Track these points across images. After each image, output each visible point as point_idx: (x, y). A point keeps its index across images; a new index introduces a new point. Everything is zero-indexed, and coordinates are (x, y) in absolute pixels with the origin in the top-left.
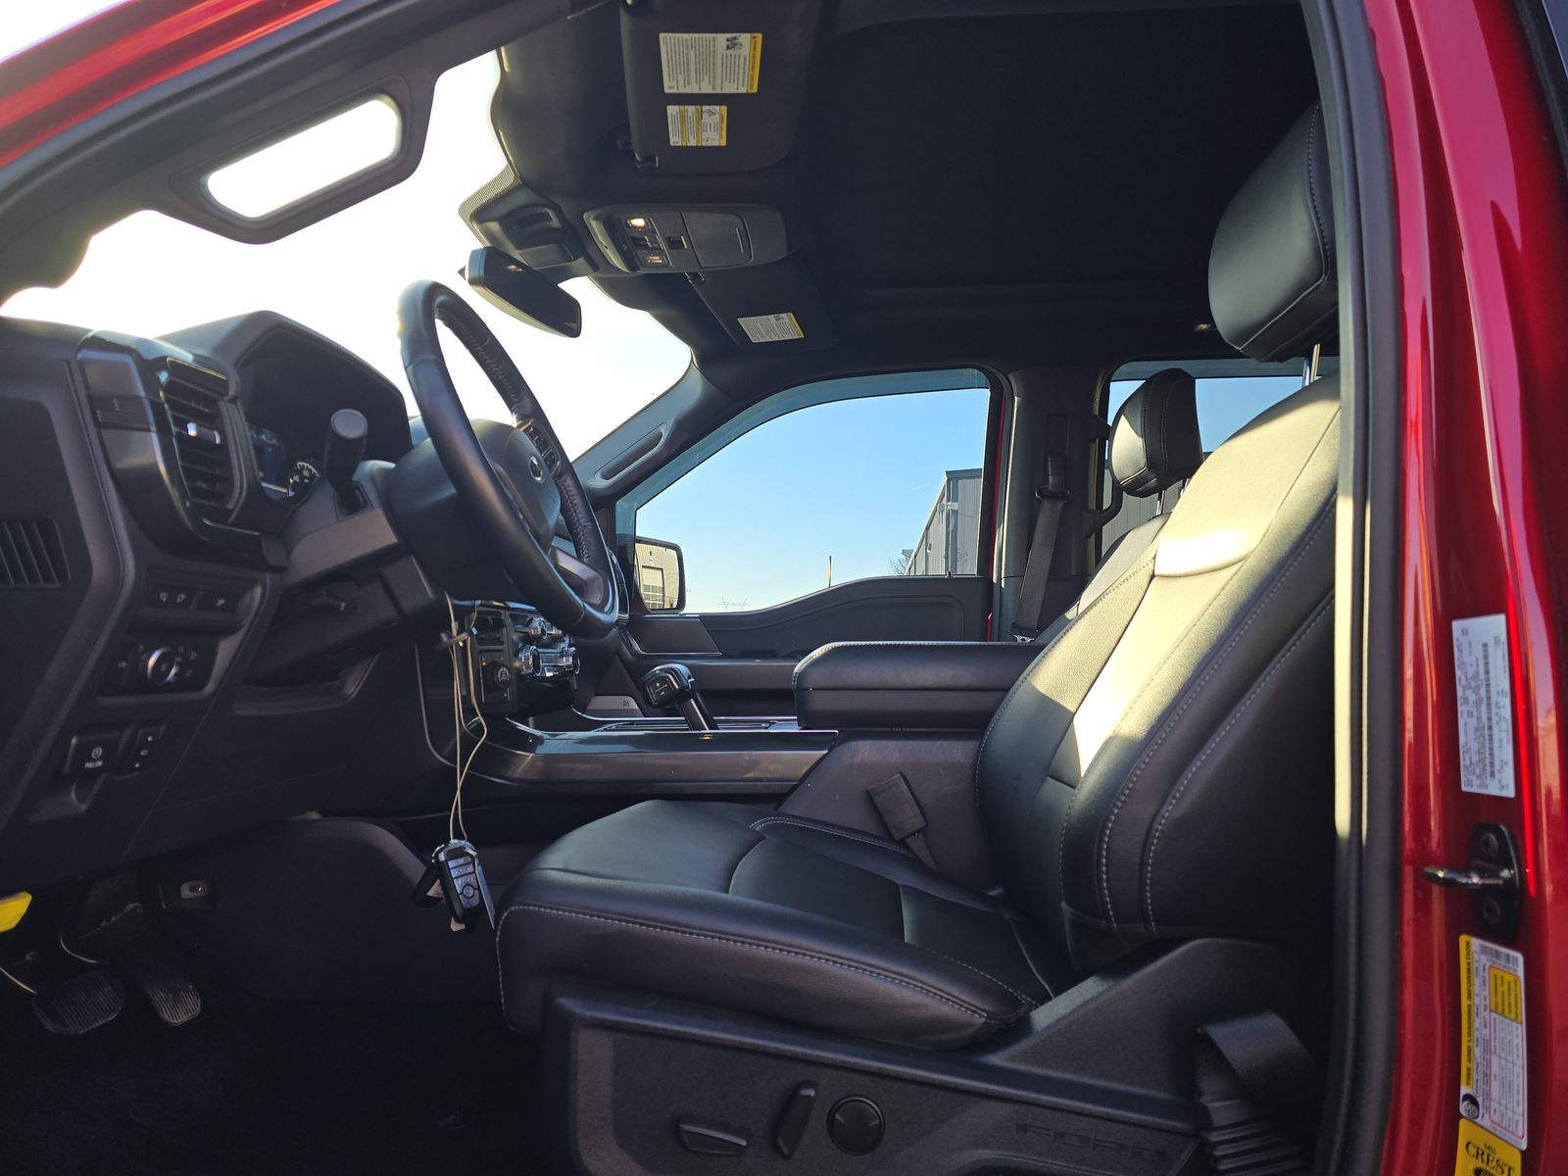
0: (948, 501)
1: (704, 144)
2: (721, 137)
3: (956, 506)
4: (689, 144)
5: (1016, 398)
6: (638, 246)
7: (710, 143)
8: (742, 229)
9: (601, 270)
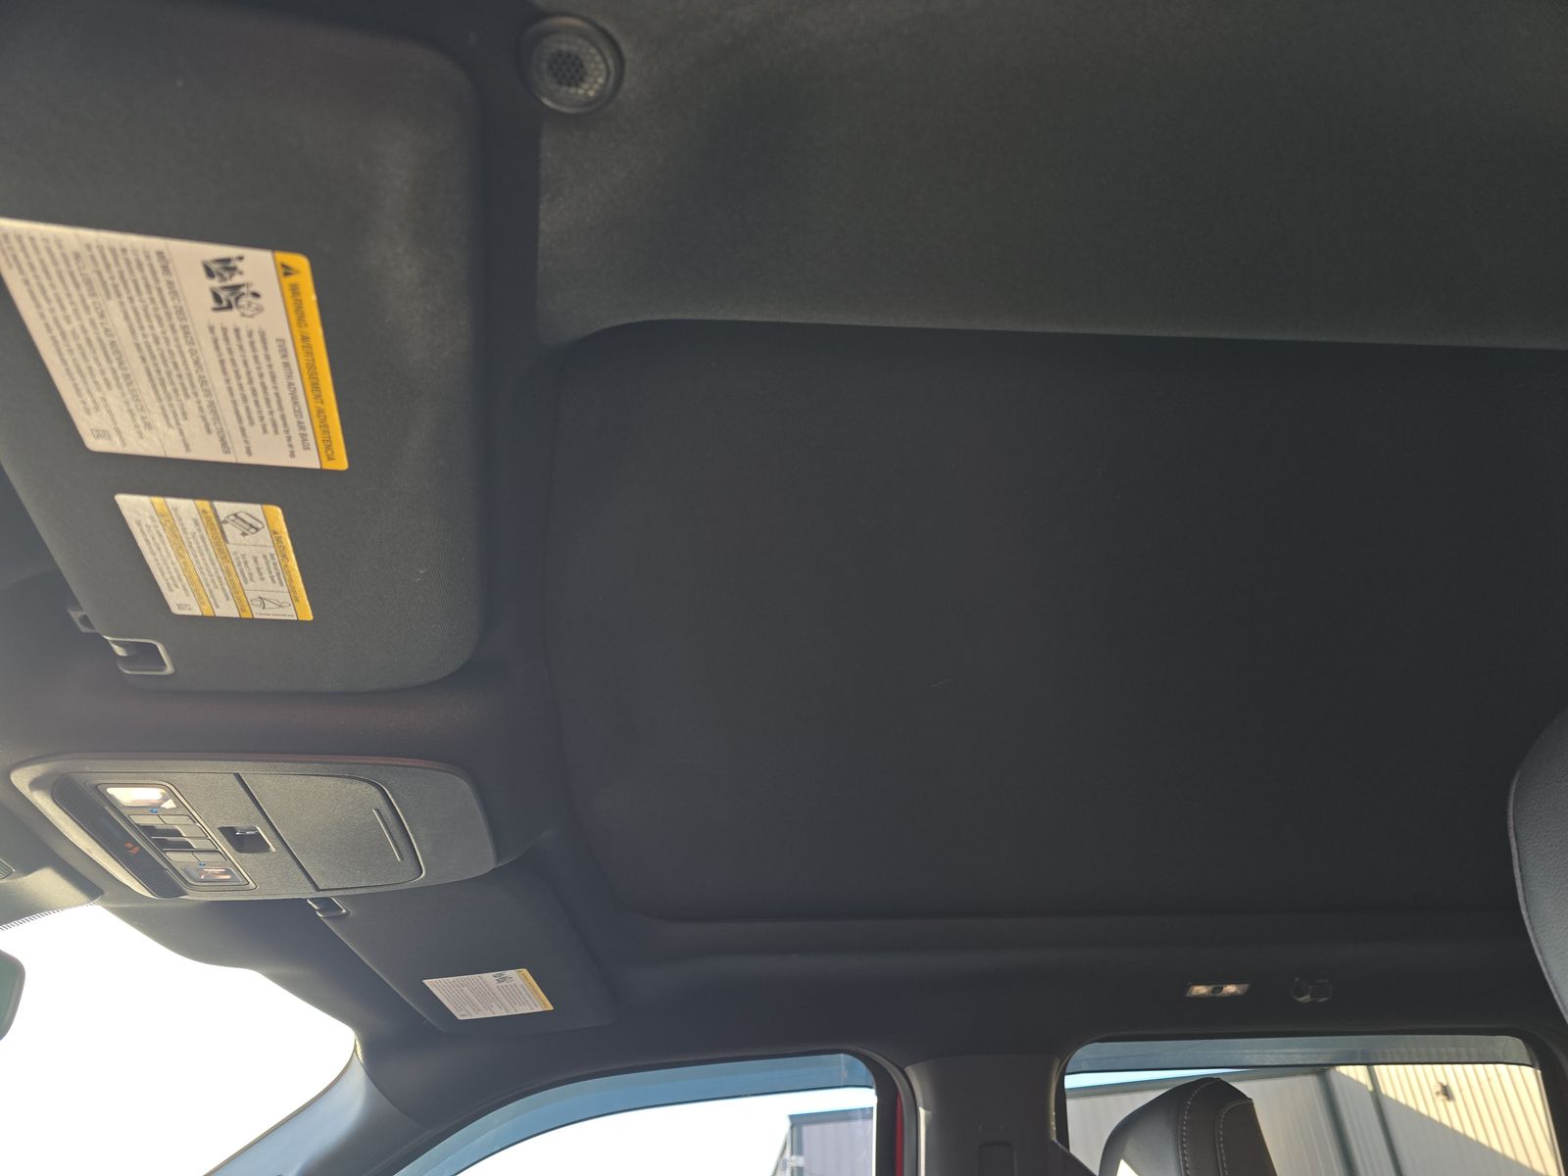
0: (792, 1153)
1: (258, 613)
2: (295, 599)
3: (800, 1161)
4: (219, 613)
5: (922, 1111)
6: (164, 845)
7: (272, 613)
8: (386, 811)
9: (107, 894)
